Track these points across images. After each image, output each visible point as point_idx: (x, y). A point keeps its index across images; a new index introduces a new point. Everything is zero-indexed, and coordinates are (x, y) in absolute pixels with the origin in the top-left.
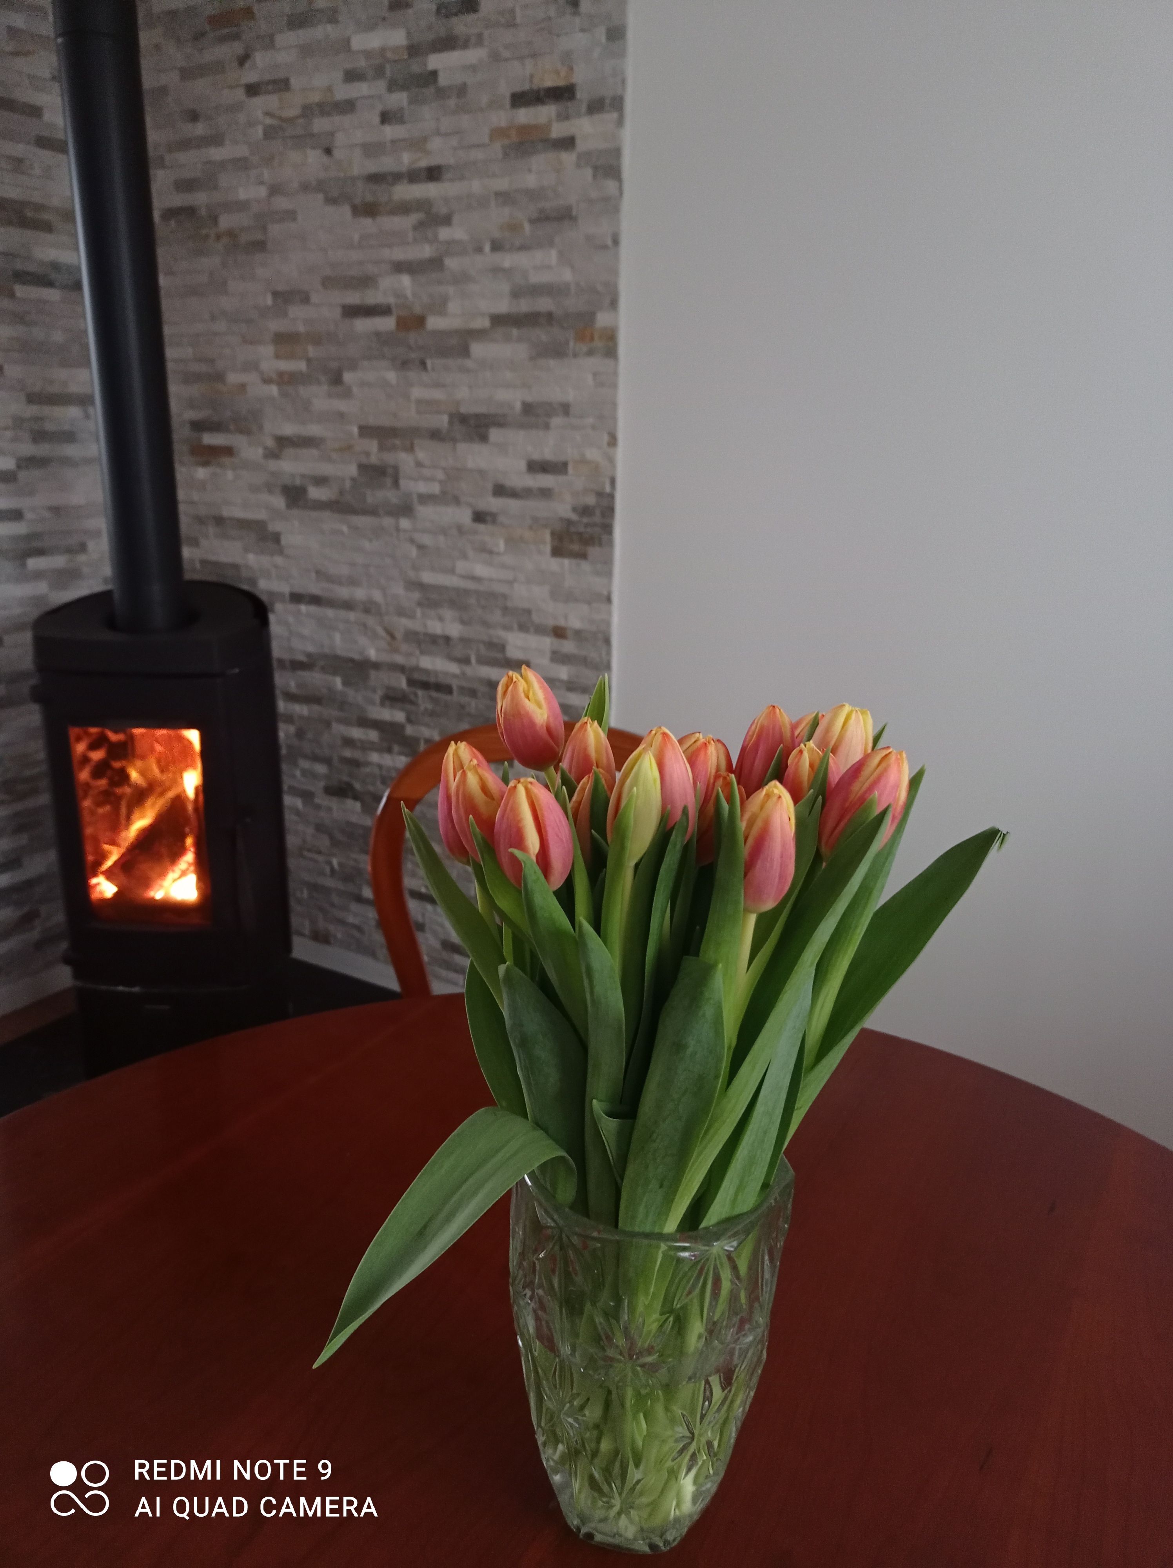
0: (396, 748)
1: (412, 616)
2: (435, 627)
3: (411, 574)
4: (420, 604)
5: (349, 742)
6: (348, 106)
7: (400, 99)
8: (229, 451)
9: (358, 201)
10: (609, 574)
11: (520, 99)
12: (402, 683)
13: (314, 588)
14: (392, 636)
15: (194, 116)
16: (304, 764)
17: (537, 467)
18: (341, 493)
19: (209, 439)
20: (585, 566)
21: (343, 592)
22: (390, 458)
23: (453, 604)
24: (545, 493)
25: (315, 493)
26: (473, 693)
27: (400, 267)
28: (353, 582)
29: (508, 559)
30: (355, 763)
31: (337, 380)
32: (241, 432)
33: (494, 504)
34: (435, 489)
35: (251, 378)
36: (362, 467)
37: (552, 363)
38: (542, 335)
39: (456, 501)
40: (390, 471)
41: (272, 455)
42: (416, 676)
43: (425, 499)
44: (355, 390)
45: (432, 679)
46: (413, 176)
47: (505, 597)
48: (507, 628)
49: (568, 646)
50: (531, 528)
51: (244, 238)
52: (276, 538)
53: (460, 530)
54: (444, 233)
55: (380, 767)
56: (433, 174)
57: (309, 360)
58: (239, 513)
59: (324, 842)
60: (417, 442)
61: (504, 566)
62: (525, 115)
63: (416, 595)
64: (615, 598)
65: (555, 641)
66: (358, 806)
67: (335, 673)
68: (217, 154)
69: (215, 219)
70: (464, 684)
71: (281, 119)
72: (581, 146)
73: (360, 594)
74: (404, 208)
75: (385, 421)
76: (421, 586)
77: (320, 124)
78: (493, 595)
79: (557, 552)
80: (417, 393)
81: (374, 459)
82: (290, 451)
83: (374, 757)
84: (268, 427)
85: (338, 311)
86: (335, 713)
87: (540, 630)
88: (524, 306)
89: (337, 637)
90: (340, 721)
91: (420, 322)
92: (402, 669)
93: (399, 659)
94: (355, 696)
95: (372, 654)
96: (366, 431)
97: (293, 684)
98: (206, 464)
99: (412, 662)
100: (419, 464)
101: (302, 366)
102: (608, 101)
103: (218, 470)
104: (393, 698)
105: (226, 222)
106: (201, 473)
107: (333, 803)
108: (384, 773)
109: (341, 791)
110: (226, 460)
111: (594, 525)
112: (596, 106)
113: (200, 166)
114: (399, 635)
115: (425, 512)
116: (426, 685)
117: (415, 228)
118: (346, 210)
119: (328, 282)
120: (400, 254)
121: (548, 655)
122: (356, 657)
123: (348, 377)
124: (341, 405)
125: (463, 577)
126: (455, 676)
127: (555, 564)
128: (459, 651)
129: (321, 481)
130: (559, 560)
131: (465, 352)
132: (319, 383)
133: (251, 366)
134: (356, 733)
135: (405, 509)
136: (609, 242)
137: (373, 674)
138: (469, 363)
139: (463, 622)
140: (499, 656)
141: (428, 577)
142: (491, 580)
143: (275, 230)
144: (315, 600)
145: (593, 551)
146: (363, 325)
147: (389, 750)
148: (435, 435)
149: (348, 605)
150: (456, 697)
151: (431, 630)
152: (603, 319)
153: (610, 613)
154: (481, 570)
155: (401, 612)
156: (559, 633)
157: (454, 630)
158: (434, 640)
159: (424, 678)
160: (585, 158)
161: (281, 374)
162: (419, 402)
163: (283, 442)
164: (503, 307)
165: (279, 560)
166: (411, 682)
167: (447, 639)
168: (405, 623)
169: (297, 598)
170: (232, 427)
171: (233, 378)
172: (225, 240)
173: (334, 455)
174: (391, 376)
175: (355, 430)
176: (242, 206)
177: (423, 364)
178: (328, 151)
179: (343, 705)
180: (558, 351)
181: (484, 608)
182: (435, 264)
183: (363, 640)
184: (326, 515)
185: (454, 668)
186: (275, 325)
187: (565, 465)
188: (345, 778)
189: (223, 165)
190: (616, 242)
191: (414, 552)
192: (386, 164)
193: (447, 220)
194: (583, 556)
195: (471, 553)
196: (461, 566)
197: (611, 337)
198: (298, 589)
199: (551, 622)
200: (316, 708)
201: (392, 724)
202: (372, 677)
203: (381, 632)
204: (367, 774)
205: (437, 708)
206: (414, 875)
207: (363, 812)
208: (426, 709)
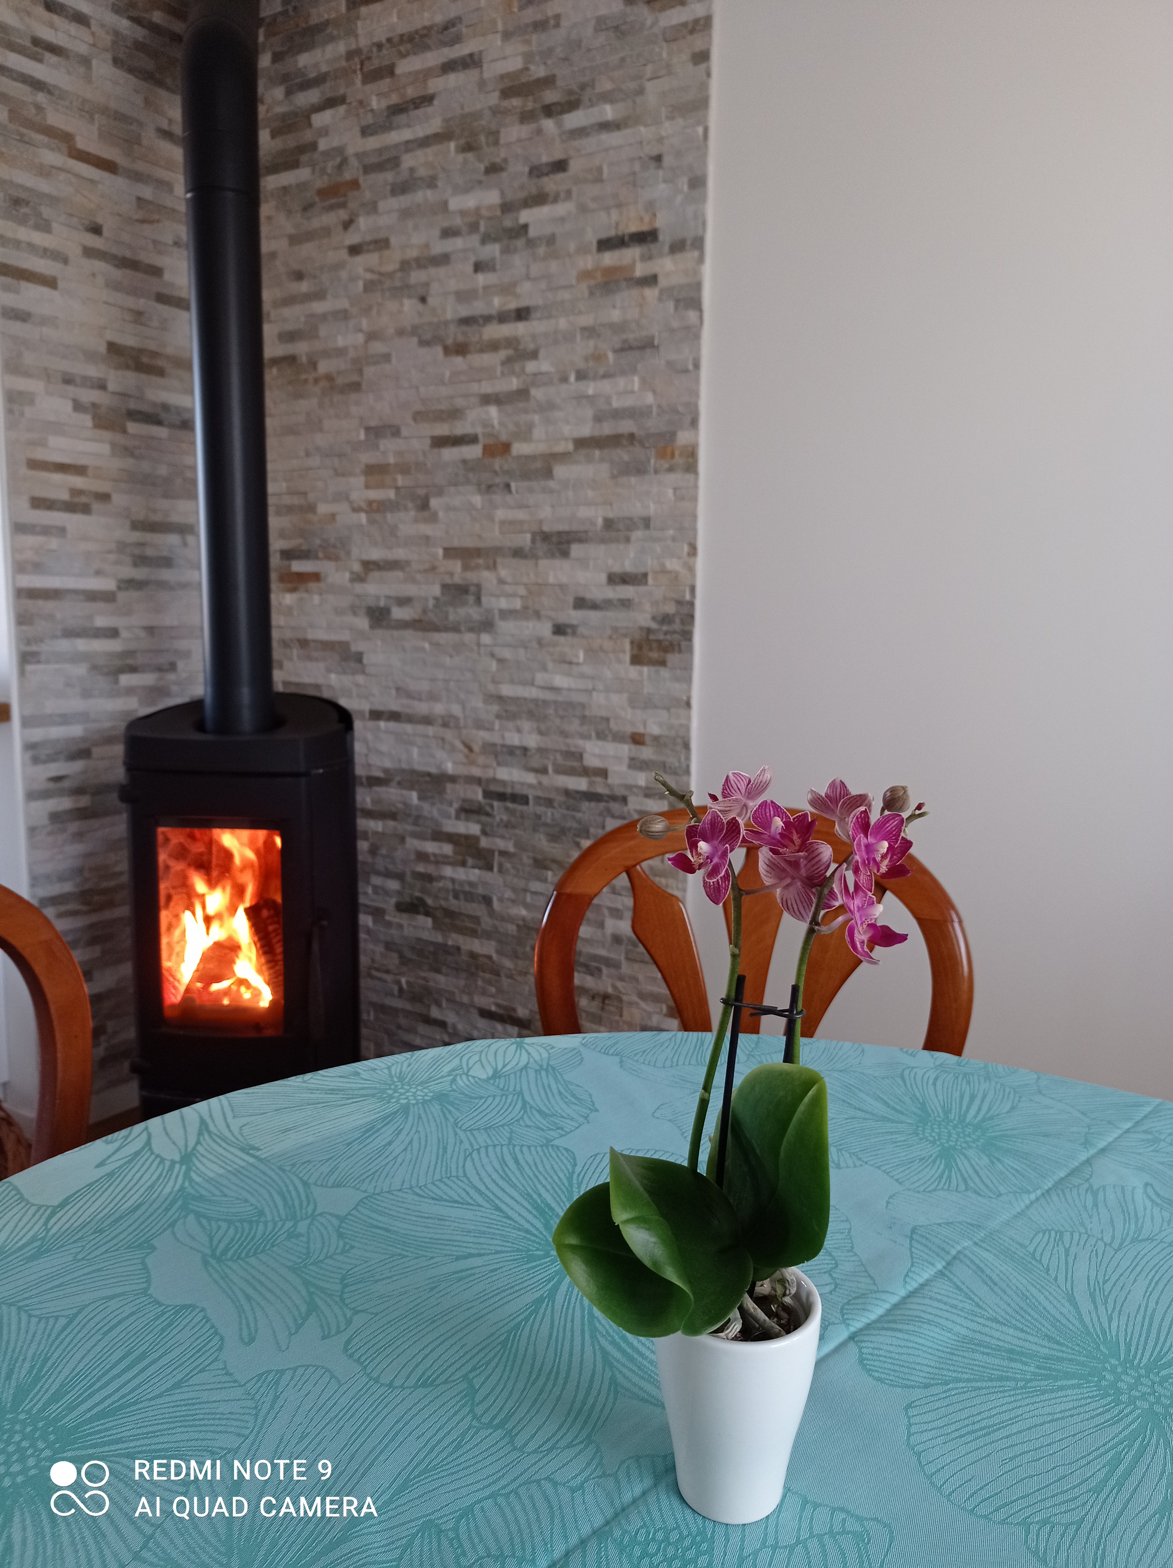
0: (470, 861)
1: (490, 729)
2: (514, 739)
3: (491, 687)
5: (422, 857)
6: (444, 259)
7: (493, 250)
8: (316, 577)
9: (449, 342)
10: (689, 680)
11: (605, 245)
12: (478, 795)
13: (394, 705)
14: (471, 750)
15: (299, 276)
16: (376, 880)
17: (618, 579)
18: (425, 612)
19: (297, 566)
20: (664, 673)
21: (422, 708)
22: (472, 577)
23: (531, 715)
24: (625, 604)
25: (399, 613)
26: (549, 802)
27: (487, 400)
28: (433, 697)
29: (587, 669)
30: (428, 878)
31: (424, 505)
32: (328, 558)
33: (574, 616)
34: (517, 604)
35: (342, 508)
36: (445, 587)
37: (633, 480)
38: (623, 455)
39: (537, 615)
40: (472, 589)
41: (358, 578)
42: (493, 788)
43: (505, 614)
44: (441, 514)
45: (509, 790)
46: (503, 318)
47: (583, 706)
48: (585, 737)
49: (647, 753)
50: (610, 638)
51: (340, 381)
52: (359, 658)
53: (540, 642)
54: (531, 367)
55: (453, 880)
56: (522, 314)
57: (397, 488)
58: (323, 635)
59: (393, 960)
60: (499, 560)
61: (582, 676)
62: (609, 258)
63: (495, 708)
64: (695, 703)
65: (634, 747)
66: (429, 921)
67: (411, 788)
68: (318, 307)
69: (314, 365)
70: (539, 793)
71: (381, 274)
72: (663, 282)
73: (439, 709)
74: (494, 346)
75: (469, 543)
76: (500, 699)
77: (417, 277)
78: (571, 705)
79: (636, 660)
80: (500, 514)
81: (457, 579)
82: (376, 574)
83: (448, 871)
84: (355, 552)
85: (428, 442)
86: (409, 828)
87: (618, 737)
88: (607, 429)
89: (415, 751)
90: (415, 835)
91: (506, 448)
92: (478, 781)
93: (476, 772)
94: (430, 810)
95: (450, 768)
96: (450, 553)
97: (368, 800)
98: (293, 590)
99: (490, 774)
100: (501, 582)
101: (391, 494)
102: (689, 242)
103: (305, 595)
104: (468, 811)
105: (324, 367)
106: (289, 599)
107: (404, 919)
108: (457, 887)
109: (412, 907)
110: (312, 585)
111: (675, 632)
112: (677, 247)
113: (303, 319)
114: (476, 748)
115: (506, 627)
116: (502, 797)
117: (503, 363)
118: (439, 350)
119: (418, 417)
120: (487, 388)
121: (626, 761)
122: (433, 770)
123: (434, 502)
124: (426, 529)
125: (543, 688)
126: (531, 786)
127: (633, 672)
128: (536, 762)
129: (404, 601)
130: (638, 668)
131: (548, 473)
132: (406, 509)
133: (343, 497)
134: (430, 847)
135: (487, 625)
136: (691, 367)
137: (449, 786)
138: (552, 484)
139: (541, 733)
140: (576, 764)
141: (507, 690)
142: (570, 690)
143: (370, 371)
144: (395, 716)
145: (673, 658)
146: (450, 454)
147: (463, 864)
148: (518, 553)
149: (427, 720)
150: (531, 808)
151: (508, 742)
152: (683, 437)
153: (689, 718)
154: (560, 681)
155: (480, 725)
156: (637, 739)
157: (532, 741)
158: (511, 751)
159: (501, 789)
160: (667, 293)
161: (370, 503)
162: (502, 523)
163: (369, 566)
164: (586, 431)
165: (360, 679)
166: (487, 794)
167: (525, 750)
168: (484, 735)
169: (376, 715)
170: (321, 555)
171: (323, 509)
172: (323, 383)
173: (418, 576)
174: (477, 500)
175: (440, 552)
176: (341, 352)
177: (508, 486)
178: (423, 300)
179: (417, 819)
180: (639, 469)
181: (562, 718)
182: (523, 394)
183: (441, 755)
184: (408, 633)
185: (531, 778)
186: (367, 458)
187: (645, 575)
188: (417, 894)
189: (324, 317)
190: (697, 366)
191: (494, 665)
192: (478, 308)
193: (534, 355)
194: (663, 663)
195: (550, 665)
196: (540, 678)
197: (691, 454)
198: (379, 707)
199: (629, 729)
200: (391, 823)
201: (467, 837)
202: (449, 791)
203: (459, 745)
204: (440, 889)
205: (513, 819)
206: (484, 993)
207: (434, 928)
208: (501, 820)
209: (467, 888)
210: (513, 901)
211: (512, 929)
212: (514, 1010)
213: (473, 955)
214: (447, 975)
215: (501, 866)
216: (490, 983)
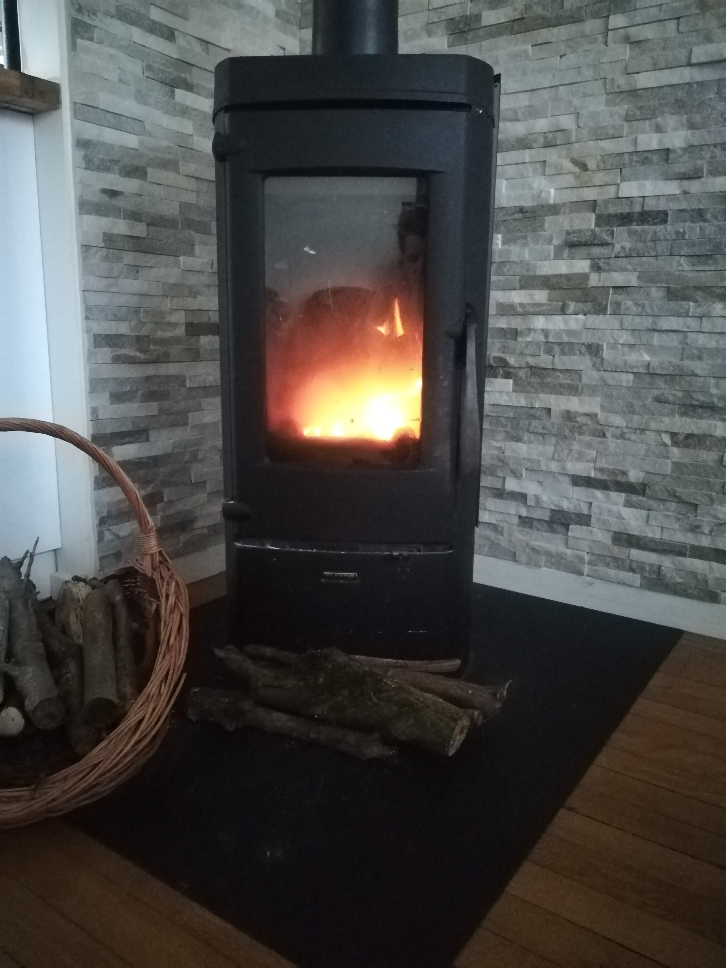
0: (572, 306)
1: (616, 136)
2: (649, 142)
3: (622, 82)
4: (628, 119)
5: (505, 310)
12: (589, 223)
14: (584, 167)
21: (517, 129)
23: (680, 105)
25: (491, 18)
26: (698, 214)
28: (533, 112)
30: (515, 334)
42: (612, 210)
45: (638, 209)
53: (703, 4)
55: (546, 333)
63: (622, 109)
66: (510, 383)
70: (685, 205)
73: (542, 125)
76: (635, 94)
83: (540, 322)
89: (503, 185)
93: (590, 194)
94: (519, 253)
95: (551, 196)
99: (610, 193)
104: (574, 245)
108: (551, 339)
114: (592, 164)
116: (626, 219)
122: (528, 203)
126: (671, 198)
128: (683, 166)
129: (499, 1)
134: (518, 297)
137: (549, 220)
139: (693, 126)
147: (563, 311)
149: (523, 144)
150: (671, 226)
151: (642, 147)
155: (599, 134)
157: (679, 139)
158: (645, 157)
159: (626, 210)
166: (601, 220)
167: (667, 153)
168: (605, 146)
179: (501, 267)
183: (541, 183)
184: (503, 38)
185: (672, 188)
188: (496, 354)
191: (627, 52)
195: (717, 33)
201: (568, 277)
202: (547, 225)
203: (568, 165)
204: (527, 344)
205: (640, 245)
206: (580, 457)
207: (514, 391)
208: (623, 248)
209: (565, 339)
210: (631, 346)
211: (627, 379)
212: (624, 473)
213: (569, 416)
214: (530, 442)
215: (618, 304)
216: (589, 446)
